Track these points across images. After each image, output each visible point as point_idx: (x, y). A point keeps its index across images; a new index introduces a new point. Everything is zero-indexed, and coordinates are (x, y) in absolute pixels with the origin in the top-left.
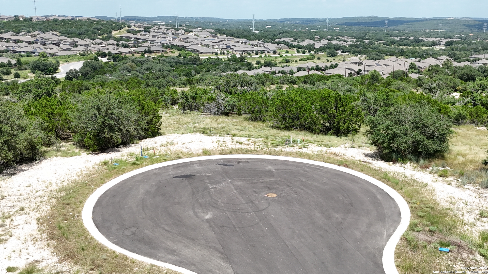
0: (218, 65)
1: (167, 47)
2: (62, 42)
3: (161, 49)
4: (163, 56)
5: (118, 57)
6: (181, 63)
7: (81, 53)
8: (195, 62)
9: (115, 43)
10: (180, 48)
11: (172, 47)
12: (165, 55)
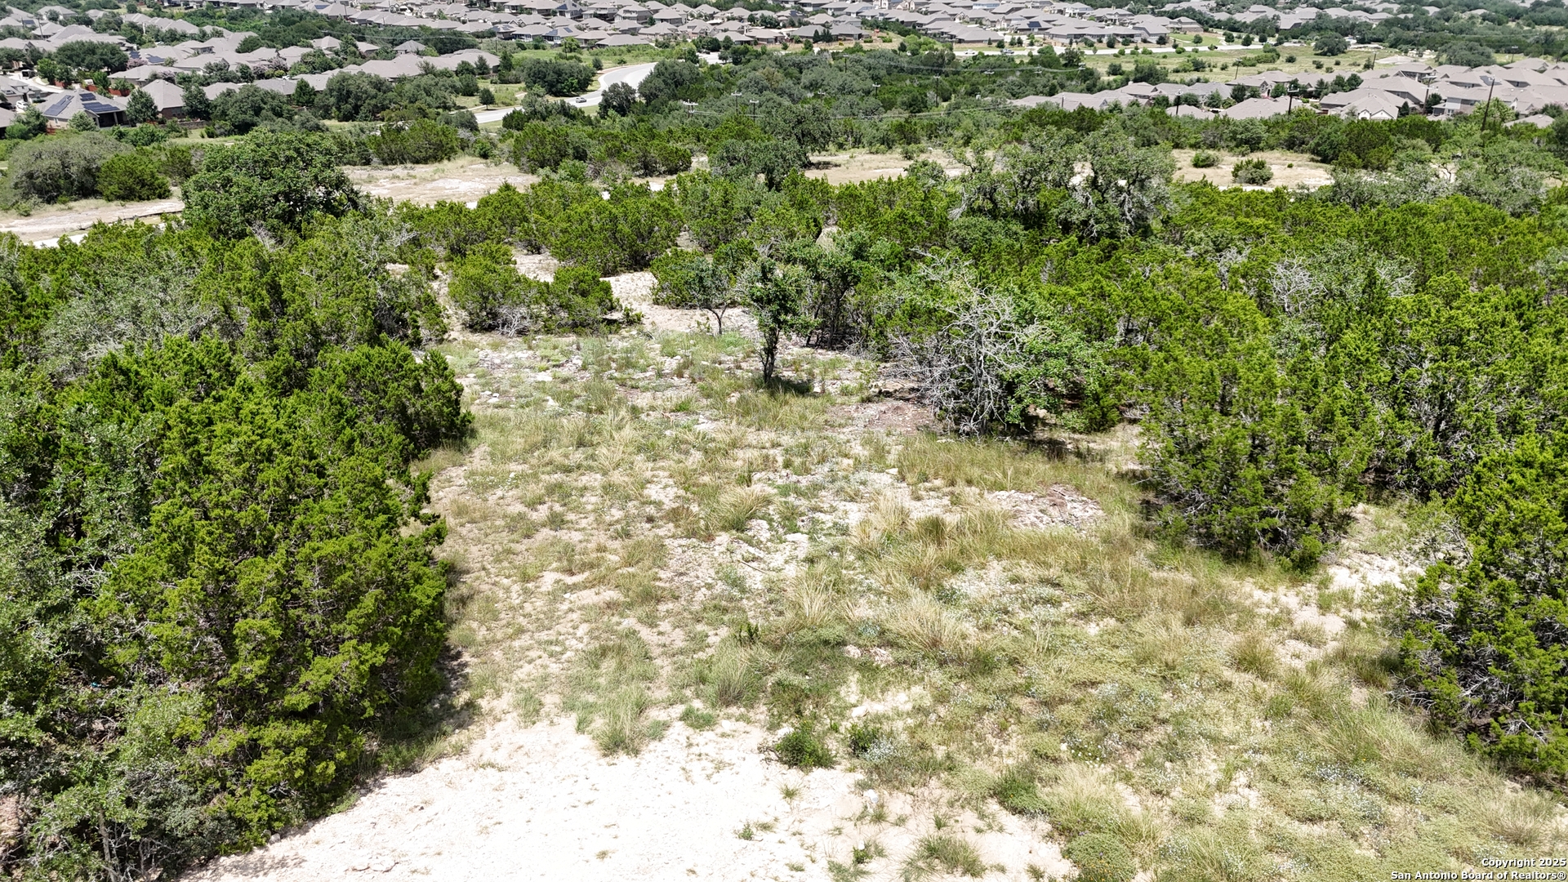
0: (1000, 75)
1: (875, 25)
2: (621, 12)
3: (857, 31)
4: (861, 49)
5: (746, 52)
6: (902, 70)
7: (661, 39)
8: (941, 65)
9: (746, 14)
10: (904, 29)
11: (884, 25)
12: (866, 47)
